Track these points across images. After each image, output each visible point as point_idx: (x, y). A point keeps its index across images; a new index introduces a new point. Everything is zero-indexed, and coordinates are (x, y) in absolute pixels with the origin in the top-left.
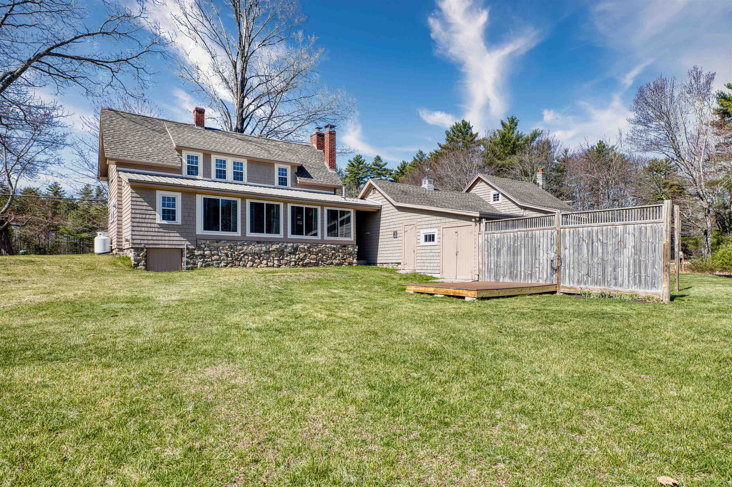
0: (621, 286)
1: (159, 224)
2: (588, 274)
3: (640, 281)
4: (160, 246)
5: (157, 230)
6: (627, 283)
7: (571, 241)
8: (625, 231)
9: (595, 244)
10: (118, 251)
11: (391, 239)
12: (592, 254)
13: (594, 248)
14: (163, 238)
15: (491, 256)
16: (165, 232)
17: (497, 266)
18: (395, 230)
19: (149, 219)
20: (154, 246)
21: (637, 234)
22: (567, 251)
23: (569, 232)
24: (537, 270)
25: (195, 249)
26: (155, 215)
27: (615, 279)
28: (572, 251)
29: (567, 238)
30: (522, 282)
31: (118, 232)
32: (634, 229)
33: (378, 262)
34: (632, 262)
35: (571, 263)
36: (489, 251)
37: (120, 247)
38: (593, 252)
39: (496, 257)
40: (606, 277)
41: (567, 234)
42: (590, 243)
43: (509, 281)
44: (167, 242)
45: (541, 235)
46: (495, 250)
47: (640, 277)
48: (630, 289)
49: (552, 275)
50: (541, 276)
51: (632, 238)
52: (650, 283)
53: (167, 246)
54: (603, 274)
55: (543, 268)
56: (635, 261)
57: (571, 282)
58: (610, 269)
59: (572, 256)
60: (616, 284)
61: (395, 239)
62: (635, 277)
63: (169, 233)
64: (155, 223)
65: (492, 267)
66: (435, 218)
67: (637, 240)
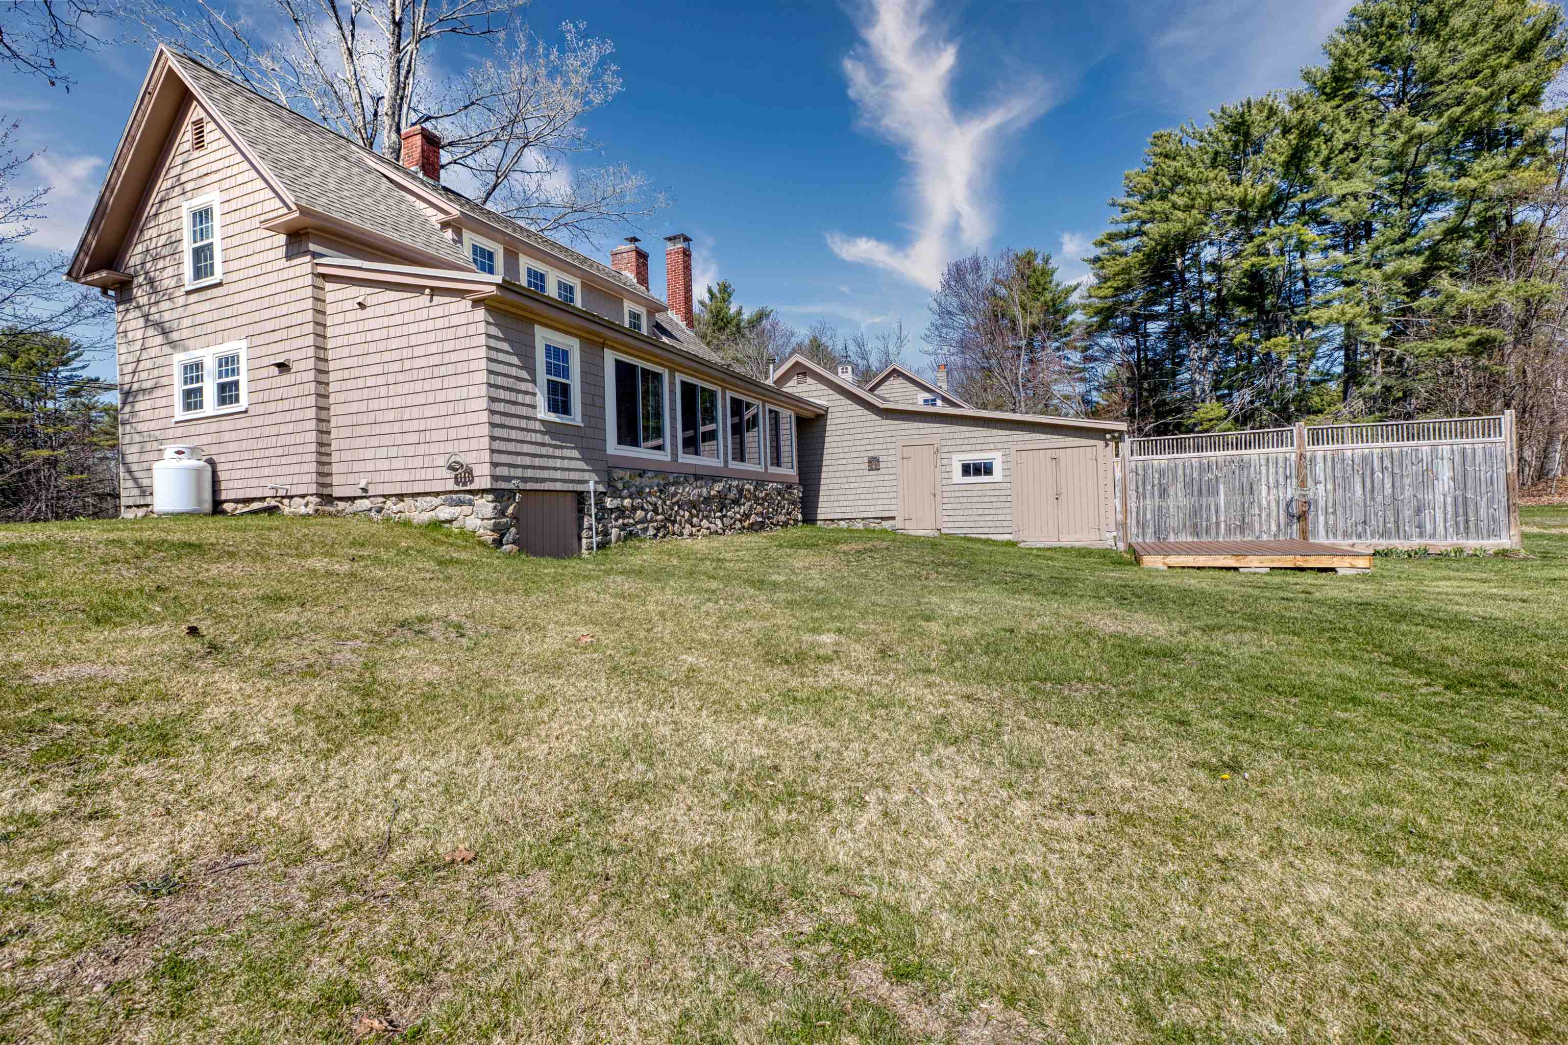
0: (1433, 536)
1: (543, 422)
2: (1365, 522)
3: (1467, 528)
4: (547, 486)
5: (539, 438)
6: (1443, 532)
7: (1329, 471)
8: (1434, 454)
9: (1378, 475)
10: (320, 504)
11: (861, 473)
12: (1373, 491)
13: (1376, 481)
14: (551, 463)
15: (1145, 498)
16: (556, 447)
17: (1160, 514)
18: (872, 454)
19: (523, 405)
20: (537, 486)
21: (1457, 458)
22: (1321, 487)
23: (1325, 457)
24: (1257, 518)
25: (605, 494)
26: (534, 394)
27: (1419, 527)
28: (1330, 487)
29: (1320, 466)
30: (1221, 539)
31: (320, 444)
32: (1453, 451)
33: (820, 517)
34: (1449, 500)
35: (1330, 505)
36: (1141, 490)
37: (326, 491)
38: (1373, 486)
39: (1157, 500)
40: (1401, 526)
41: (1320, 460)
42: (1368, 472)
43: (1190, 539)
44: (558, 475)
45: (1263, 462)
46: (1156, 488)
47: (1467, 522)
48: (1449, 541)
49: (1289, 524)
50: (1264, 528)
51: (1447, 464)
52: (1485, 532)
53: (559, 486)
54: (1396, 522)
55: (1269, 515)
56: (1455, 499)
57: (1331, 536)
58: (1408, 513)
59: (1330, 495)
60: (1421, 535)
61: (871, 473)
62: (1457, 523)
63: (562, 447)
64: (536, 419)
65: (1149, 516)
66: (995, 432)
67: (1459, 468)
